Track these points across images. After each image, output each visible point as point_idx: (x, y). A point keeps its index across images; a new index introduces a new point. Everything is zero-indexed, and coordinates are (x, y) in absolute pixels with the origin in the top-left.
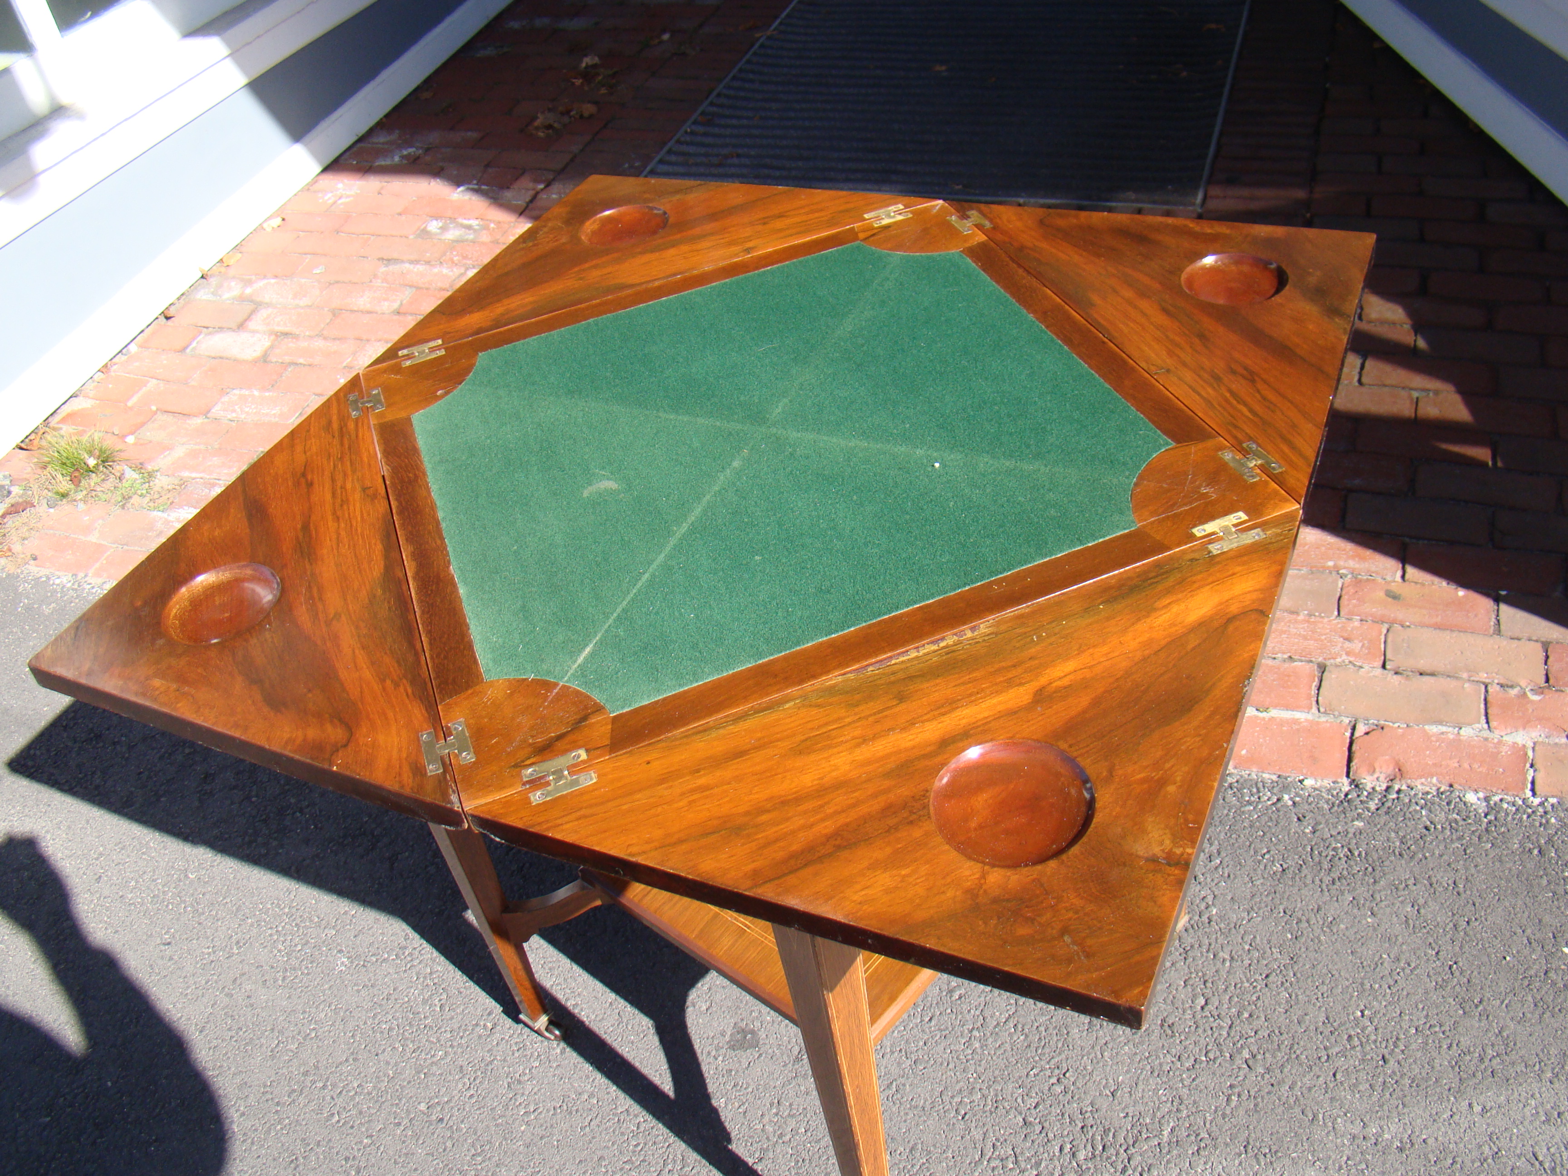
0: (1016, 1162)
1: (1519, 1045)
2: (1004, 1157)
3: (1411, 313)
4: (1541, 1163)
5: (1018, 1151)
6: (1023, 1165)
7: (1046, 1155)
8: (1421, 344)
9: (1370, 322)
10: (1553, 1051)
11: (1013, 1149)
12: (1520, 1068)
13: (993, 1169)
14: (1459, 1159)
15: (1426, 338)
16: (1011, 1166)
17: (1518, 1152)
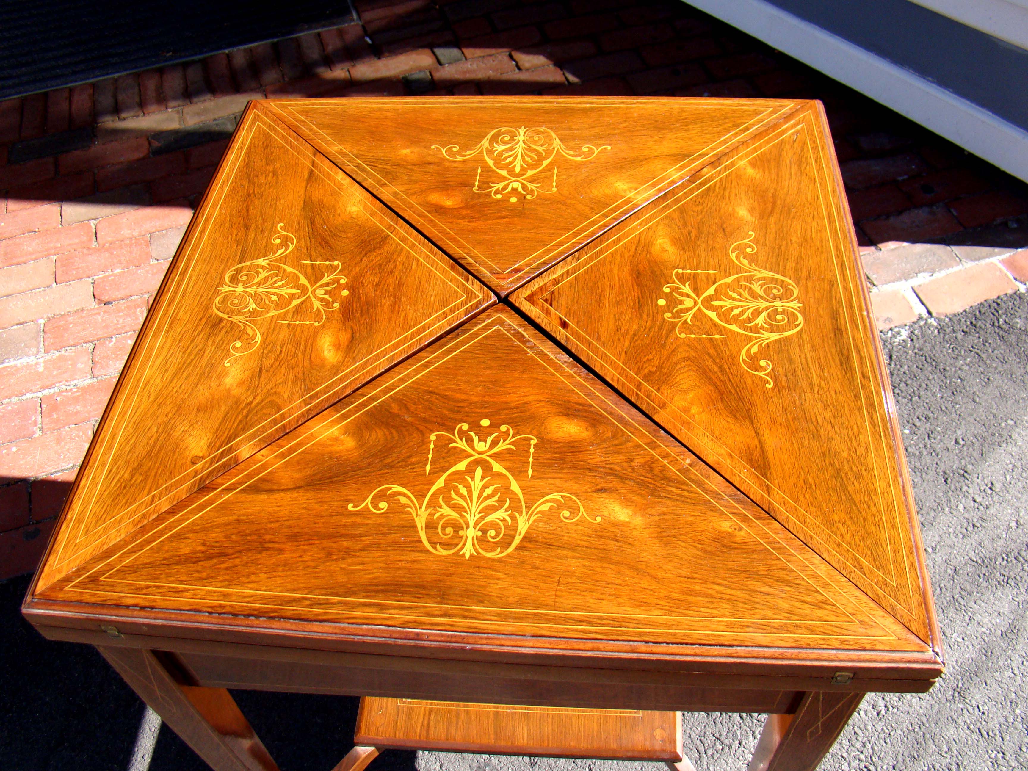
0: (722, 743)
1: (923, 501)
2: (713, 744)
3: (549, 56)
4: (976, 562)
5: (717, 735)
6: (726, 741)
7: (735, 726)
8: (572, 79)
9: (527, 70)
10: (941, 494)
11: (713, 735)
12: (932, 514)
13: (712, 756)
14: (942, 585)
15: (574, 74)
16: (721, 747)
17: (963, 562)
